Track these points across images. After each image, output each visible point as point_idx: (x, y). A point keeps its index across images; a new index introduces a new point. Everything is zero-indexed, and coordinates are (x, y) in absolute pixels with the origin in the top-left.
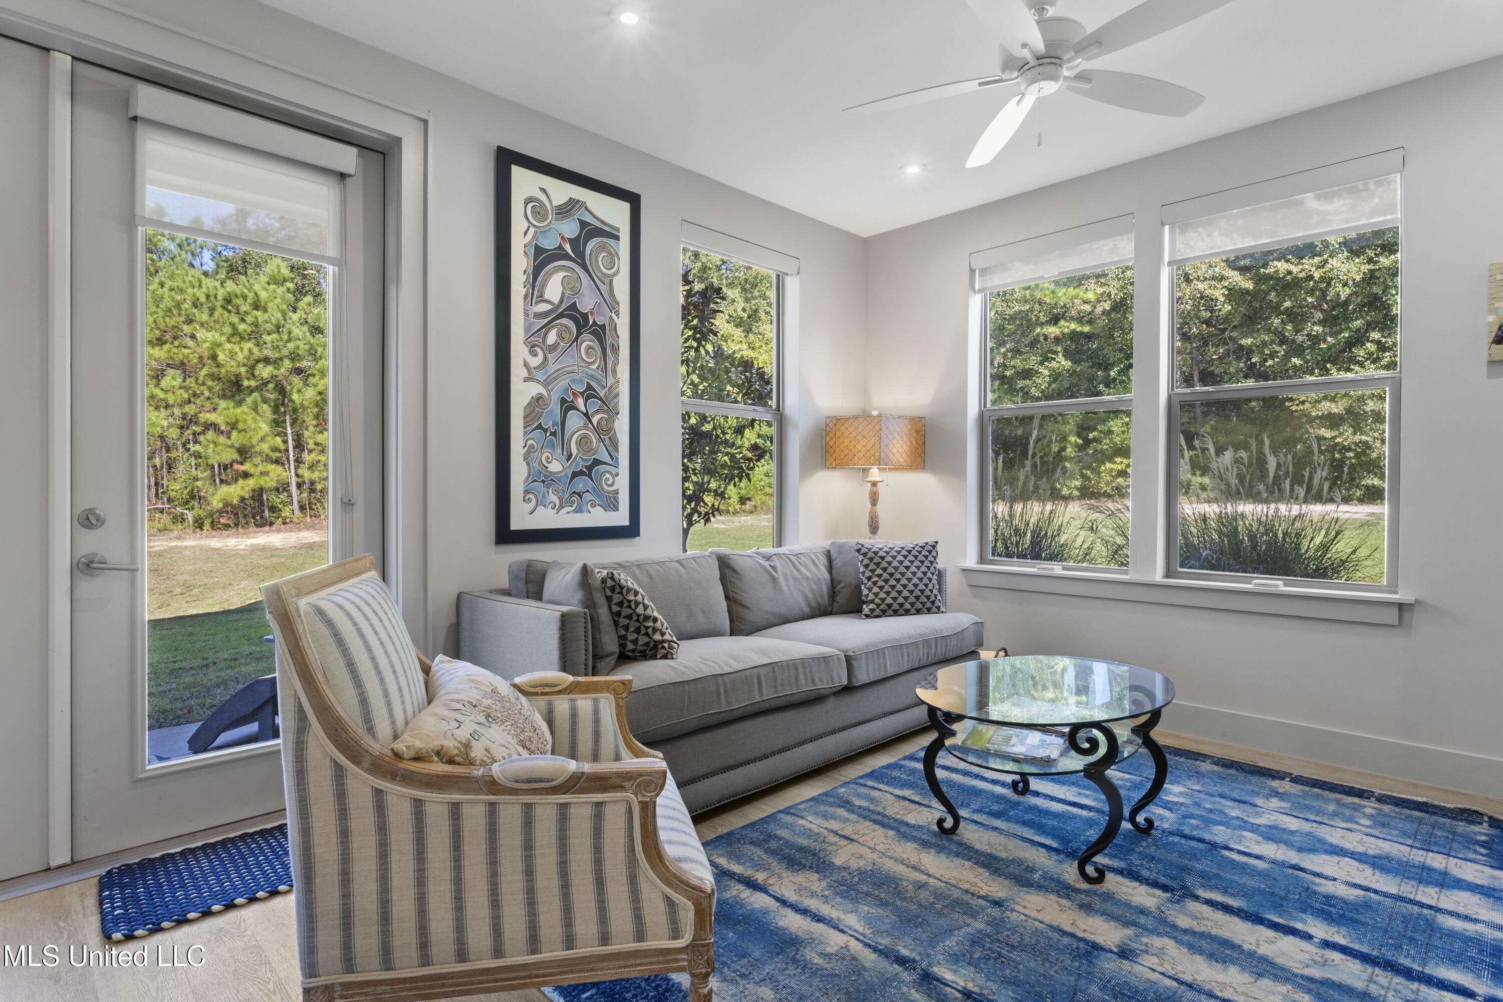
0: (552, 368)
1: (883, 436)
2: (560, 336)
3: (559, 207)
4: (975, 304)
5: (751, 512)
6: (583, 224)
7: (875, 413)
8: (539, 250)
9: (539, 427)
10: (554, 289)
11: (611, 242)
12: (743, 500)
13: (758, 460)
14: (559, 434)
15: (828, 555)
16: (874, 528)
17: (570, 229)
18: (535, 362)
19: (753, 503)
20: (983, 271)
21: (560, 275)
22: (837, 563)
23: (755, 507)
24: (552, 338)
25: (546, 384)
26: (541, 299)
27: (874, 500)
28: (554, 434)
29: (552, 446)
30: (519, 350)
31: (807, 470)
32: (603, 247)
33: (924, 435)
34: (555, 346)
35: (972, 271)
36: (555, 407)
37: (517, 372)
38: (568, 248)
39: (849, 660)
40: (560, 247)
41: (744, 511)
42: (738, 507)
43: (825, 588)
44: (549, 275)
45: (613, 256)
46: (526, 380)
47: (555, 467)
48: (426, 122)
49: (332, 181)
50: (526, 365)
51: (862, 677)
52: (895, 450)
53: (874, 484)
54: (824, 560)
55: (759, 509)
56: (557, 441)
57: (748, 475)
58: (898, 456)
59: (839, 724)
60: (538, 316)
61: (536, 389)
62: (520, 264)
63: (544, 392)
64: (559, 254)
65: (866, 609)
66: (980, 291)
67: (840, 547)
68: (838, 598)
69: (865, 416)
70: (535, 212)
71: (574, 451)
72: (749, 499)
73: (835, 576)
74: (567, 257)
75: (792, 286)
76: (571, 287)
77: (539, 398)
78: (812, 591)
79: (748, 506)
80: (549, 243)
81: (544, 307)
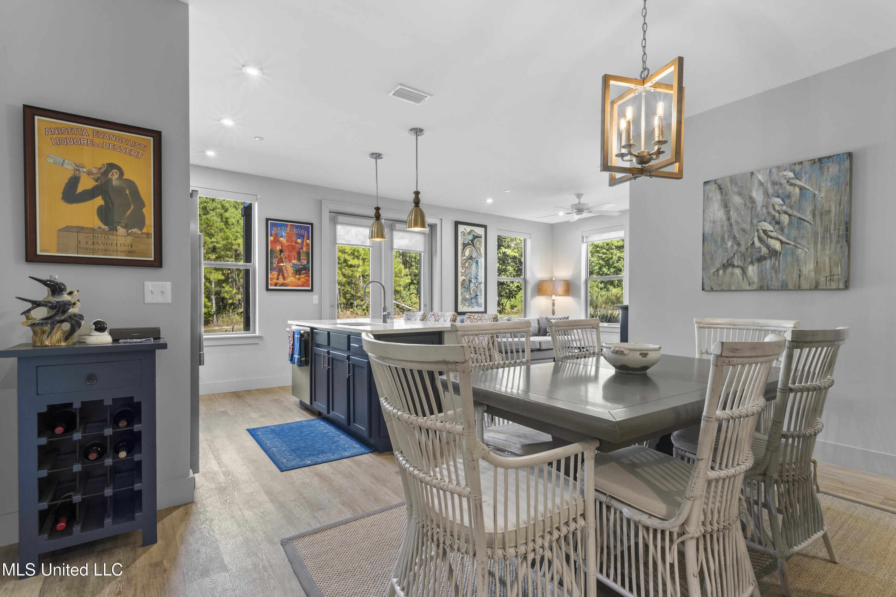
0: (467, 272)
1: (555, 287)
2: (469, 264)
3: (468, 232)
4: (584, 247)
5: (516, 313)
6: (474, 235)
7: (554, 279)
8: (464, 244)
9: (464, 287)
10: (467, 253)
11: (480, 239)
12: (512, 307)
13: (519, 291)
14: (468, 289)
15: (538, 320)
16: (553, 313)
17: (471, 237)
18: (463, 271)
19: (517, 308)
20: (586, 237)
21: (468, 249)
22: (541, 322)
23: (519, 310)
24: (467, 265)
25: (466, 276)
26: (465, 256)
27: (553, 305)
28: (467, 288)
29: (467, 291)
30: (460, 269)
31: (533, 296)
32: (478, 241)
33: (569, 286)
34: (467, 267)
35: (583, 237)
36: (467, 282)
37: (460, 274)
38: (470, 242)
39: (540, 343)
40: (469, 242)
41: (513, 312)
42: (510, 310)
43: (537, 329)
44: (466, 250)
45: (480, 242)
46: (461, 276)
47: (467, 296)
48: (442, 219)
49: (423, 235)
50: (461, 272)
51: (543, 347)
52: (559, 290)
53: (553, 300)
54: (537, 322)
55: (520, 311)
56: (468, 290)
57: (515, 297)
58: (560, 292)
59: (537, 358)
60: (464, 260)
61: (463, 278)
62: (460, 247)
63: (465, 278)
64: (469, 244)
65: (548, 334)
66: (586, 242)
67: (542, 318)
68: (541, 332)
69: (551, 280)
70: (463, 235)
71: (472, 292)
72: (515, 307)
73: (540, 326)
74: (470, 244)
75: (529, 242)
76: (471, 252)
77: (464, 280)
78: (533, 330)
79: (515, 310)
80: (466, 242)
81: (465, 257)
